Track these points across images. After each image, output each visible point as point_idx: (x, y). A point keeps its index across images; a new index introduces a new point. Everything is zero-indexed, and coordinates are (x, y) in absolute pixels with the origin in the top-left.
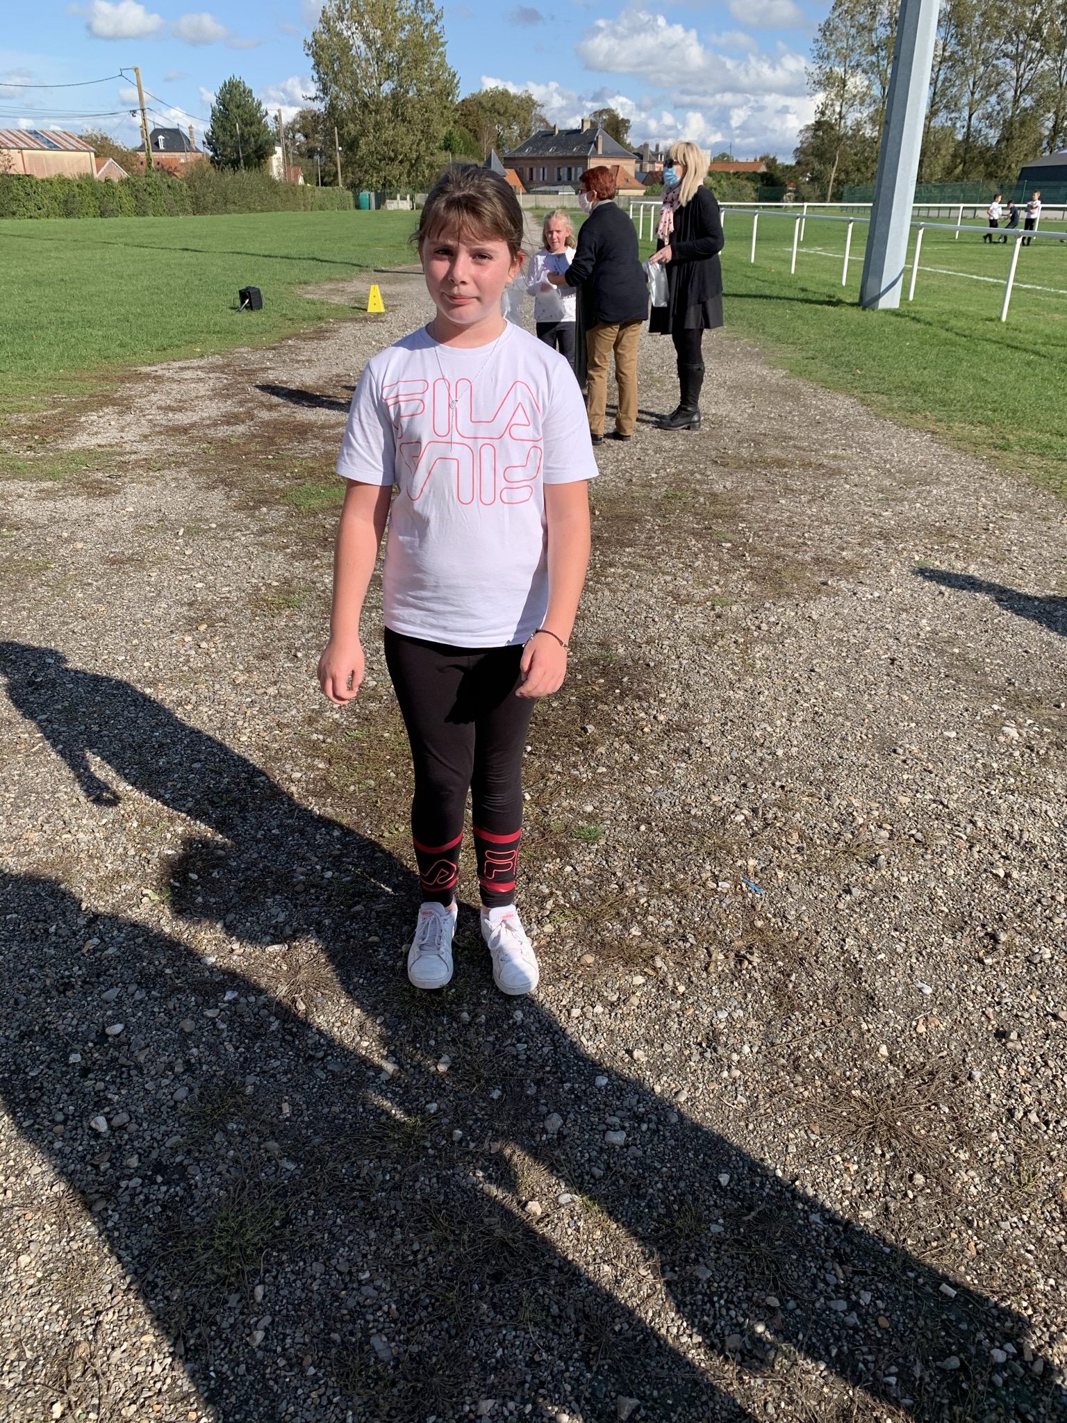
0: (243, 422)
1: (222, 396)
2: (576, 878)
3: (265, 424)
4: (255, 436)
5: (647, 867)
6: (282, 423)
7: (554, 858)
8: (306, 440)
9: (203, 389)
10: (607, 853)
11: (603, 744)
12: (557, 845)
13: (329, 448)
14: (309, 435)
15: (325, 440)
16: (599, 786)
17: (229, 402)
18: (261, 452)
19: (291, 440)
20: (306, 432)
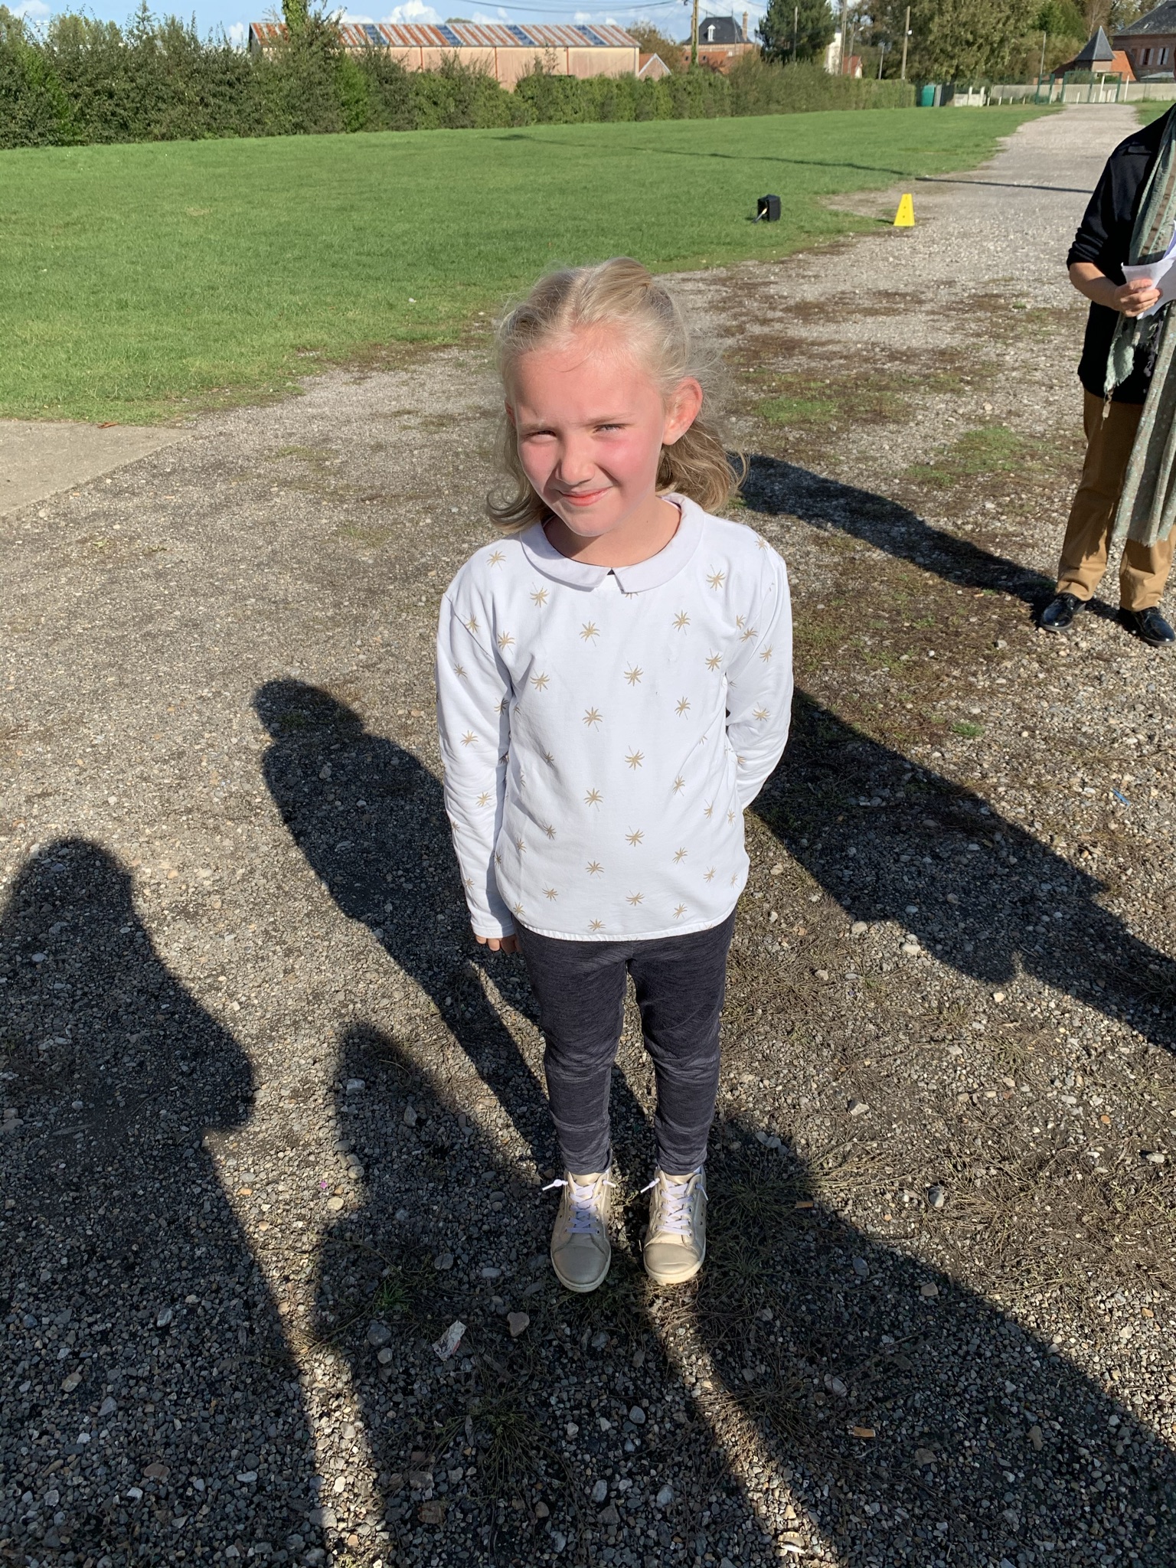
0: (733, 335)
1: (717, 308)
2: (941, 762)
3: (755, 339)
4: (741, 349)
5: (1016, 764)
6: (772, 338)
7: (924, 743)
8: (791, 356)
9: (700, 301)
10: (979, 749)
11: (1011, 659)
12: (932, 735)
13: (813, 364)
14: (797, 351)
15: (811, 357)
16: (993, 693)
17: (724, 315)
18: (743, 365)
19: (776, 355)
20: (794, 348)
